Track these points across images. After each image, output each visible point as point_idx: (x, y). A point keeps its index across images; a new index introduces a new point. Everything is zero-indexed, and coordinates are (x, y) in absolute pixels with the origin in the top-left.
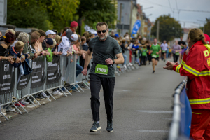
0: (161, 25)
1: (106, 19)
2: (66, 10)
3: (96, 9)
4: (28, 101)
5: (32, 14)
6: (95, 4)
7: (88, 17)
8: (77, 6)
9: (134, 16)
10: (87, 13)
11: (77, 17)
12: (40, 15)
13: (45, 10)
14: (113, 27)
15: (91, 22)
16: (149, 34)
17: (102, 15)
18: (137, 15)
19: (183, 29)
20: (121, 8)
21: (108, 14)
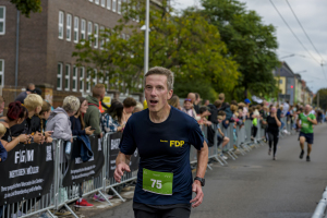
1: (268, 89)
5: (197, 86)
6: (258, 77)
10: (251, 85)
11: (243, 89)
13: (208, 81)
15: (256, 92)
17: (264, 86)
21: (270, 85)
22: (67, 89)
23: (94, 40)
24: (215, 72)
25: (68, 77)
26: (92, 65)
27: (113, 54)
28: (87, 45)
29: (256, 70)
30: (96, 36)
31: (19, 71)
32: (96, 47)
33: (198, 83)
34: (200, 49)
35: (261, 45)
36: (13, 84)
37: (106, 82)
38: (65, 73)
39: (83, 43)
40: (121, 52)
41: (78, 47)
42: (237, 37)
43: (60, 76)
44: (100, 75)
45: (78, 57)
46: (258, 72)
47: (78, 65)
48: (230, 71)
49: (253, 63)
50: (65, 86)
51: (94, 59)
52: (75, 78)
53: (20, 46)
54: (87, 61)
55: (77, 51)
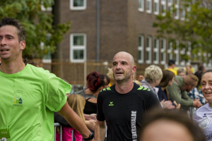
22: (149, 62)
23: (175, 11)
25: (149, 49)
26: (173, 36)
27: (195, 25)
28: (168, 16)
30: (177, 6)
31: (101, 45)
32: (177, 18)
36: (95, 58)
37: (189, 53)
38: (146, 45)
39: (164, 15)
40: (203, 21)
41: (159, 18)
43: (141, 48)
44: (182, 46)
45: (159, 28)
47: (158, 37)
50: (146, 58)
51: (175, 30)
52: (156, 50)
53: (101, 20)
54: (169, 32)
55: (157, 22)
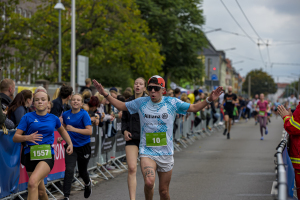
0: (252, 81)
1: (193, 75)
2: (150, 67)
3: (182, 65)
4: (113, 165)
5: (115, 73)
6: (181, 60)
7: (173, 74)
8: (162, 63)
9: (223, 72)
10: (173, 69)
12: (123, 74)
13: (128, 69)
14: (201, 84)
15: (177, 79)
16: (240, 90)
17: (189, 70)
18: (227, 71)
19: (276, 85)
20: (209, 63)
21: (195, 69)
24: (136, 56)
29: (179, 51)
33: (115, 69)
34: (117, 28)
35: (184, 20)
42: (156, 10)
46: (181, 54)
48: (155, 55)
49: (176, 43)
